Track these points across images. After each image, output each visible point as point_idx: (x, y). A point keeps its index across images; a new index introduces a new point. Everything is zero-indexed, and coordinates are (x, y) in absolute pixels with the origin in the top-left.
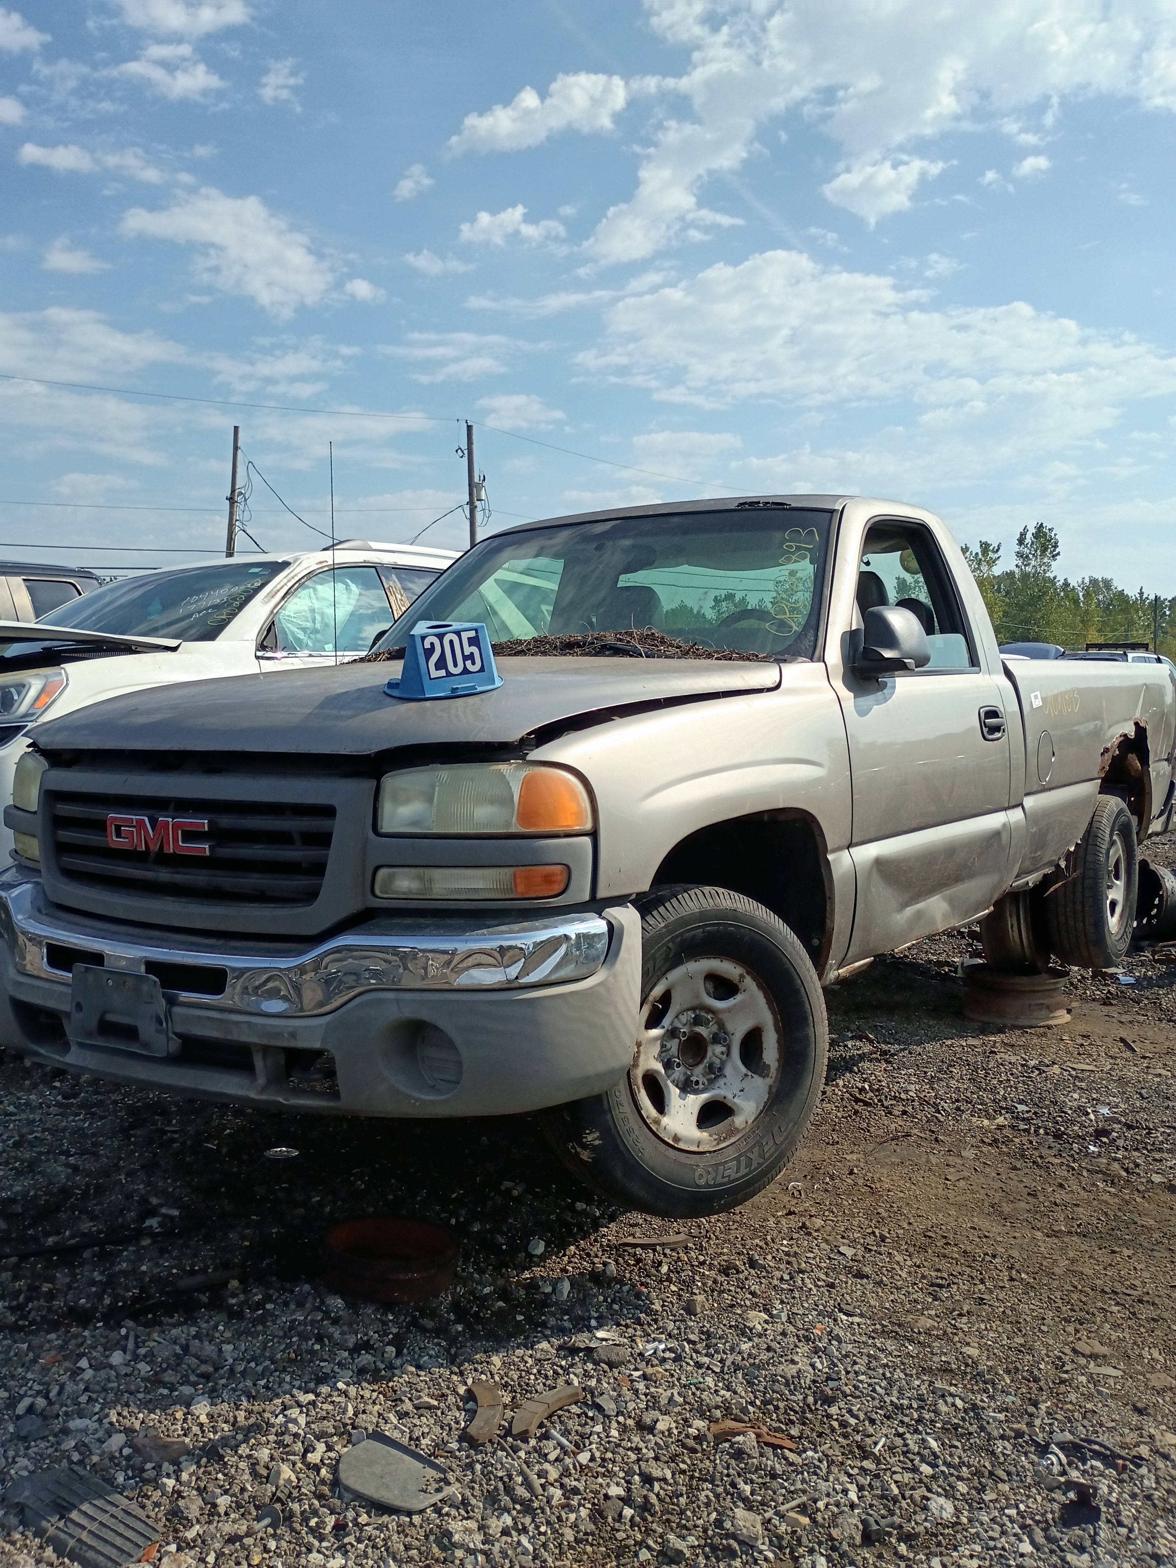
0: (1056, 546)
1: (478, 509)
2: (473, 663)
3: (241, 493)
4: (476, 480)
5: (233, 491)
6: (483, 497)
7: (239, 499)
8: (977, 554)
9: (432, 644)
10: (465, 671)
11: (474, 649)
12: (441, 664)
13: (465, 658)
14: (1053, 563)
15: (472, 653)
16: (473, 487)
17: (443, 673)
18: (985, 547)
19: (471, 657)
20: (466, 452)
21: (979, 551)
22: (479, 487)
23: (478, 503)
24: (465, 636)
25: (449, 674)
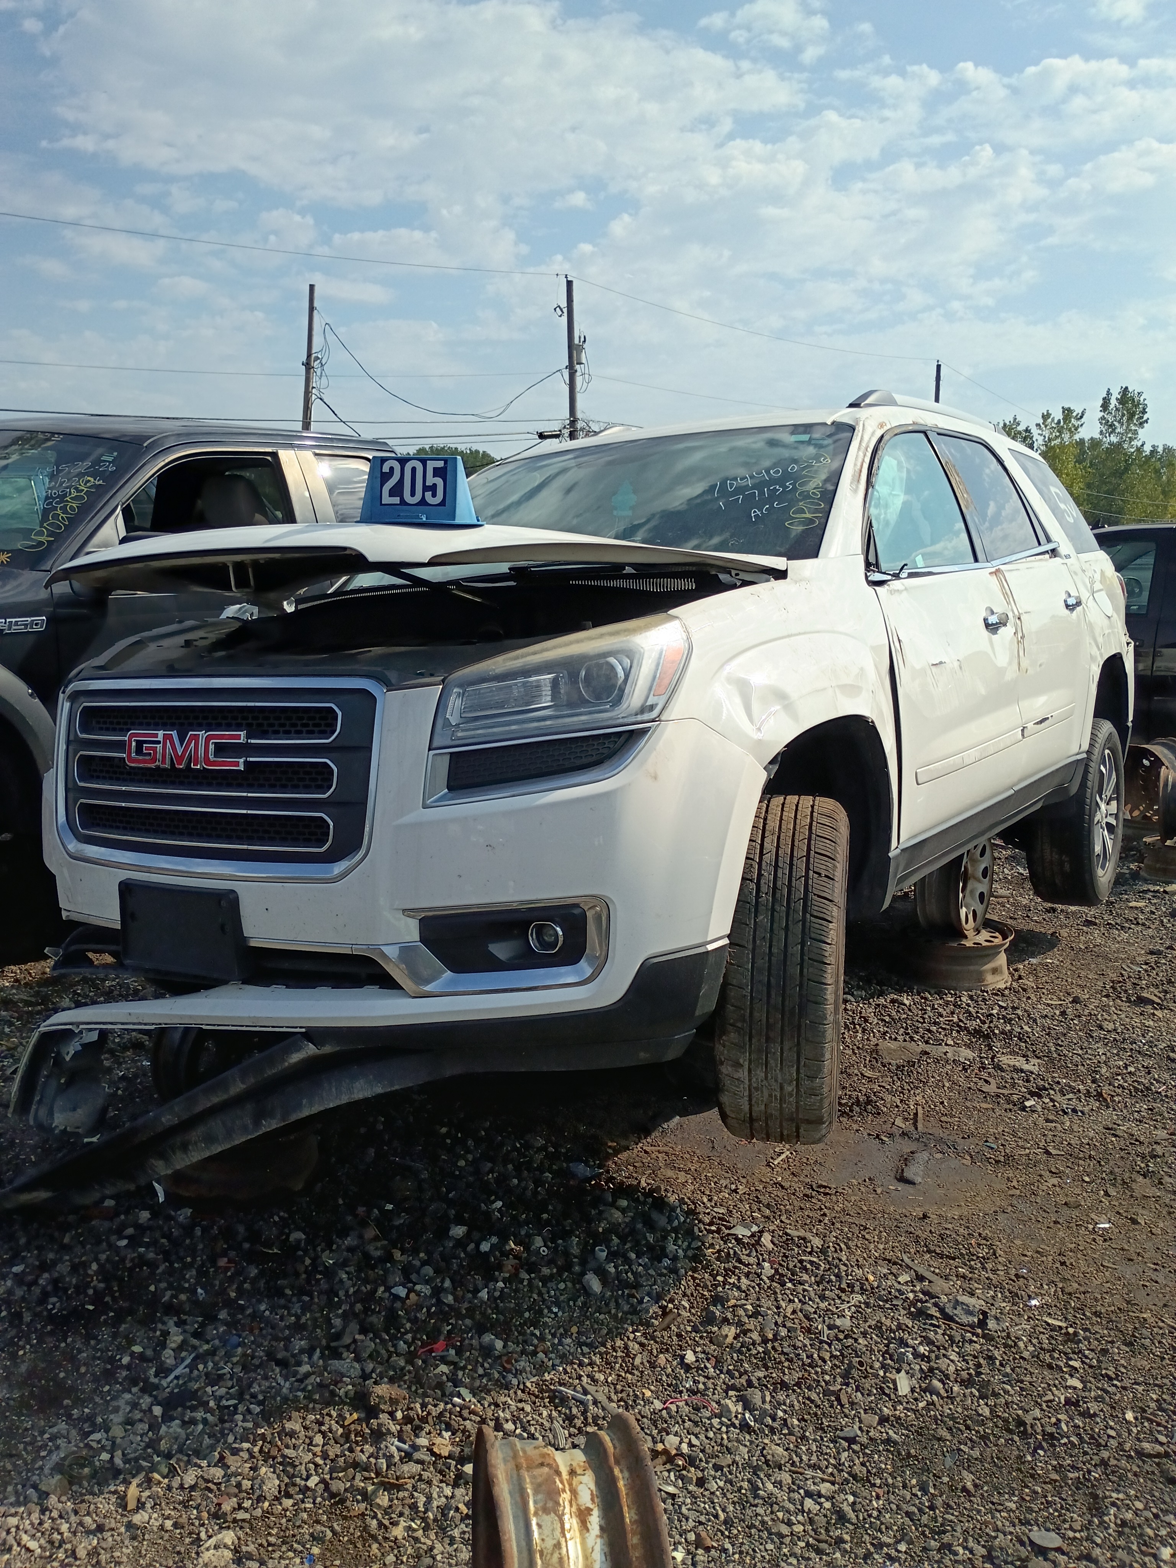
0: (1144, 412)
1: (578, 374)
2: (434, 495)
3: (317, 358)
4: (576, 341)
5: (309, 355)
6: (584, 361)
7: (316, 364)
8: (1059, 421)
9: (392, 469)
10: (423, 502)
11: (439, 481)
12: (397, 490)
13: (426, 488)
14: (1140, 431)
15: (435, 485)
16: (574, 349)
17: (397, 500)
18: (1067, 413)
19: (433, 489)
20: (565, 310)
21: (1061, 417)
22: (580, 348)
23: (578, 367)
24: (431, 465)
25: (403, 502)
